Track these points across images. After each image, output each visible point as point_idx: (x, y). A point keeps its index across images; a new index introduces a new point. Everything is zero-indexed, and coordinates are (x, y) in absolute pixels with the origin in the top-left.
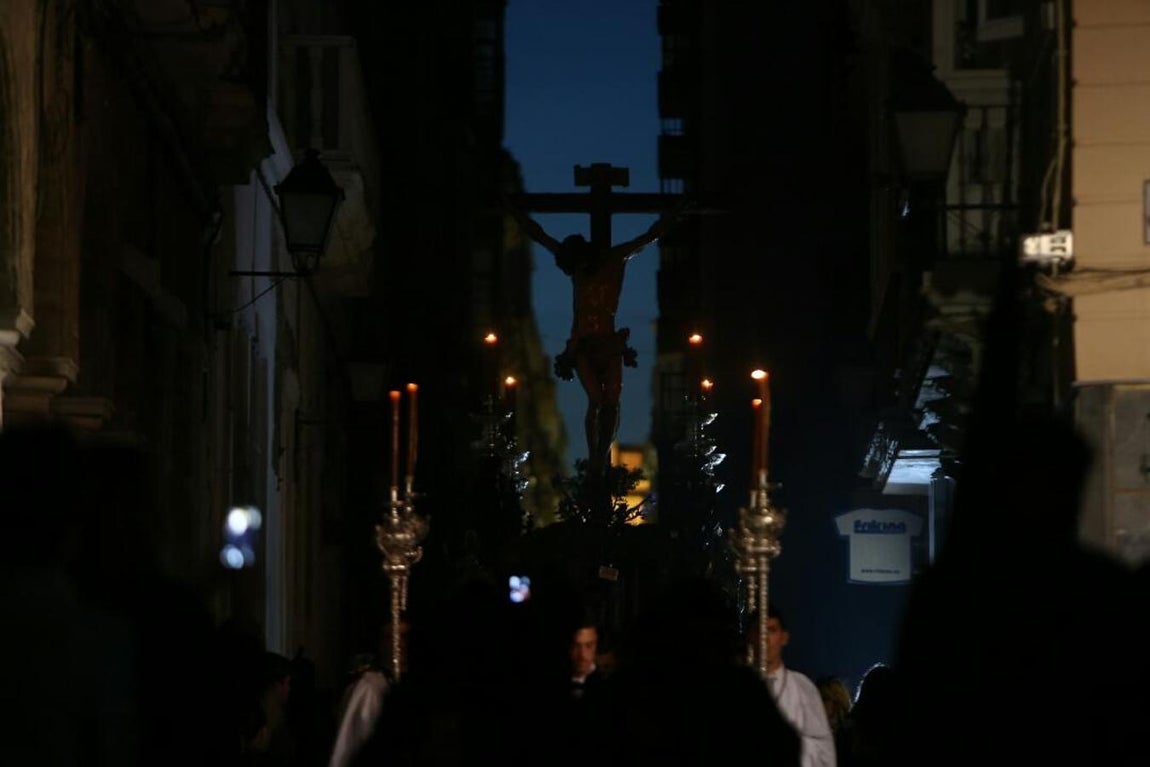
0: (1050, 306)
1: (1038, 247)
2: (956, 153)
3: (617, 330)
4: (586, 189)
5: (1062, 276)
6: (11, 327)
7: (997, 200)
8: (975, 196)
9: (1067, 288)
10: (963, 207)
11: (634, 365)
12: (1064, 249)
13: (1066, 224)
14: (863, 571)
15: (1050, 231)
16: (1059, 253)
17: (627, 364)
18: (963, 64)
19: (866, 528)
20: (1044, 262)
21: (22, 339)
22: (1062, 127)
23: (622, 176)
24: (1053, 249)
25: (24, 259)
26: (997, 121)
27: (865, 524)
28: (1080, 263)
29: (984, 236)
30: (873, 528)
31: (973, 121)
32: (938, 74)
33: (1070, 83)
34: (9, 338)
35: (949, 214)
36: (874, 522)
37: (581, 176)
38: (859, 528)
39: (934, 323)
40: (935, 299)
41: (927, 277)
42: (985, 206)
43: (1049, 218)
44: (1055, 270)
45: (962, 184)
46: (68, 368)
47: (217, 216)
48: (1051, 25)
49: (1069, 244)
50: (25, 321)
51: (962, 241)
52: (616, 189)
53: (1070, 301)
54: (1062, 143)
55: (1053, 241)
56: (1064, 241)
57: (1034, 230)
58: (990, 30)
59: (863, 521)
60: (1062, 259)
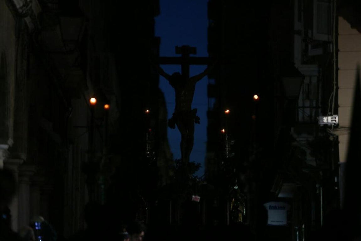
0: (331, 138)
1: (327, 120)
2: (301, 91)
3: (192, 109)
4: (180, 55)
5: (335, 129)
6: (6, 143)
7: (314, 105)
8: (307, 104)
9: (337, 133)
10: (304, 107)
11: (199, 123)
12: (336, 121)
13: (336, 113)
14: (272, 221)
15: (331, 115)
16: (334, 122)
17: (196, 122)
18: (304, 63)
19: (273, 208)
20: (329, 125)
21: (10, 147)
22: (335, 82)
23: (194, 50)
24: (332, 121)
25: (10, 122)
26: (314, 80)
27: (273, 206)
28: (341, 125)
29: (310, 116)
30: (275, 208)
31: (307, 81)
32: (296, 66)
33: (337, 69)
34: (6, 147)
35: (299, 109)
36: (275, 206)
37: (178, 50)
38: (271, 208)
39: (295, 143)
40: (295, 136)
41: (292, 129)
42: (311, 107)
43: (331, 111)
44: (333, 127)
45: (303, 100)
46: (24, 156)
47: (70, 109)
48: (331, 51)
49: (337, 119)
50: (11, 141)
51: (303, 118)
52: (191, 55)
53: (337, 137)
54: (335, 87)
55: (332, 118)
56: (335, 118)
57: (326, 115)
58: (312, 52)
59: (272, 206)
60: (335, 124)
